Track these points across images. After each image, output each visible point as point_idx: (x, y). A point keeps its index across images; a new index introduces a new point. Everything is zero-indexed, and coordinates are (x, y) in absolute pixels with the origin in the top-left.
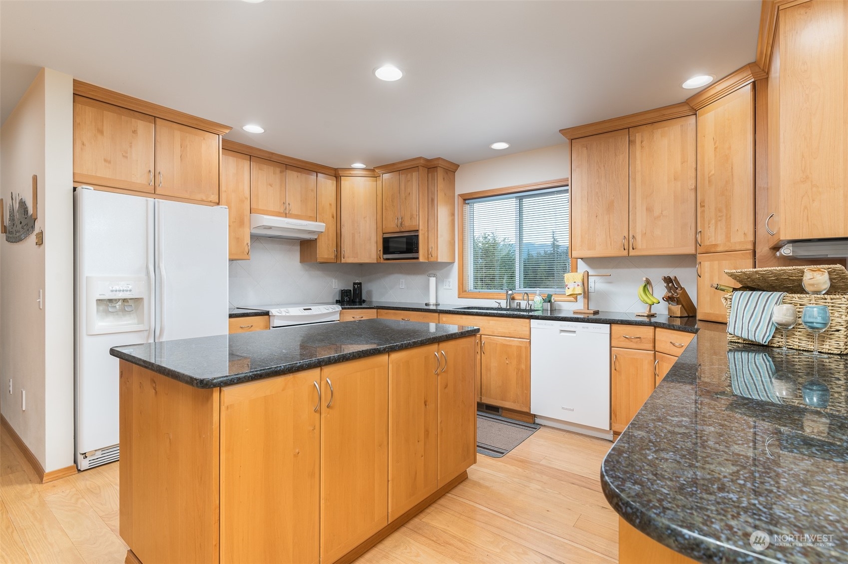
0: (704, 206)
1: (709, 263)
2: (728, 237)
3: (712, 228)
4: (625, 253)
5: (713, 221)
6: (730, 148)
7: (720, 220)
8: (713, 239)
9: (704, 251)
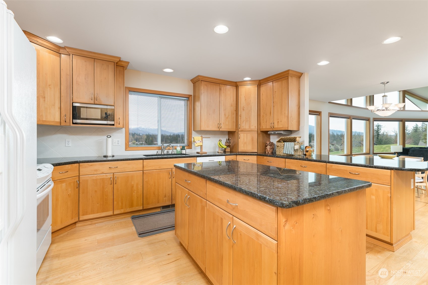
0: (241, 117)
1: (243, 134)
2: (250, 127)
3: (244, 124)
4: (218, 129)
5: (244, 122)
6: (250, 101)
7: (247, 122)
8: (244, 127)
9: (241, 130)
